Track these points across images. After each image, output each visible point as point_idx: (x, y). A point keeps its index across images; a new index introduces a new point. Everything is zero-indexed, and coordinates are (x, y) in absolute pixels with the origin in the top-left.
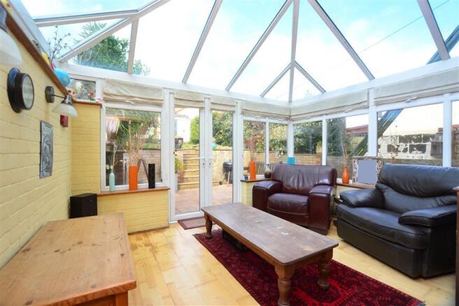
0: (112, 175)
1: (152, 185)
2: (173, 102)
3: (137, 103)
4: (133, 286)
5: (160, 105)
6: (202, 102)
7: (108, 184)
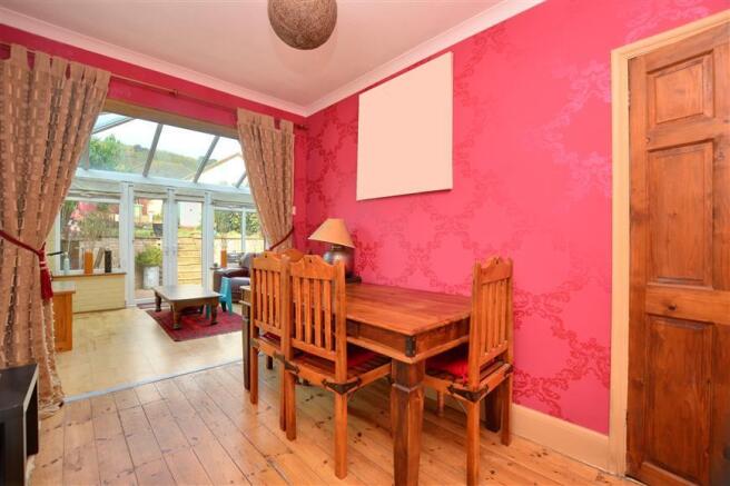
0: (67, 260)
1: (108, 269)
2: (132, 195)
3: (93, 196)
4: (74, 292)
5: (118, 198)
6: (164, 193)
7: (62, 269)
